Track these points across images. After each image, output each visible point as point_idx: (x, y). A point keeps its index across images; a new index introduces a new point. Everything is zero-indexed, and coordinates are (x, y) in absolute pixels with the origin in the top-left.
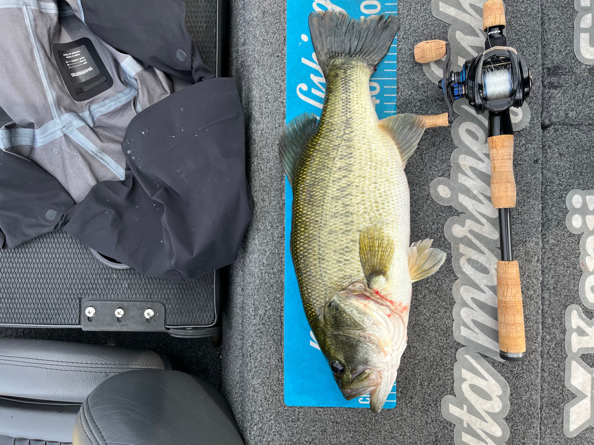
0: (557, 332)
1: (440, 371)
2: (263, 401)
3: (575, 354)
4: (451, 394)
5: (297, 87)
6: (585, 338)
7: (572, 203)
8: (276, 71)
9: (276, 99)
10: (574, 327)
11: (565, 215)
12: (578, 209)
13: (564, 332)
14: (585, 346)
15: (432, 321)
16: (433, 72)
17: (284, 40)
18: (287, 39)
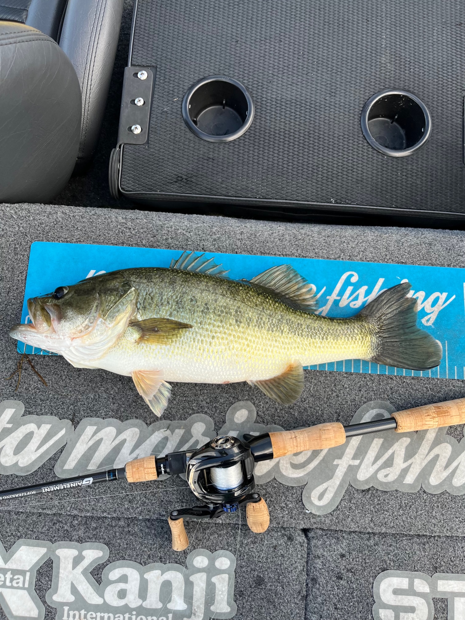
0: (81, 533)
1: (51, 401)
2: (39, 221)
3: (54, 551)
4: (25, 411)
5: (355, 272)
6: (70, 566)
7: (221, 557)
8: (372, 253)
9: (342, 251)
10: (84, 553)
11: (208, 548)
12: (214, 565)
13: (80, 540)
14: (62, 565)
15: (105, 395)
16: (368, 411)
17: (403, 263)
18: (404, 265)
